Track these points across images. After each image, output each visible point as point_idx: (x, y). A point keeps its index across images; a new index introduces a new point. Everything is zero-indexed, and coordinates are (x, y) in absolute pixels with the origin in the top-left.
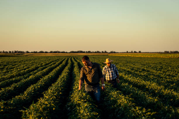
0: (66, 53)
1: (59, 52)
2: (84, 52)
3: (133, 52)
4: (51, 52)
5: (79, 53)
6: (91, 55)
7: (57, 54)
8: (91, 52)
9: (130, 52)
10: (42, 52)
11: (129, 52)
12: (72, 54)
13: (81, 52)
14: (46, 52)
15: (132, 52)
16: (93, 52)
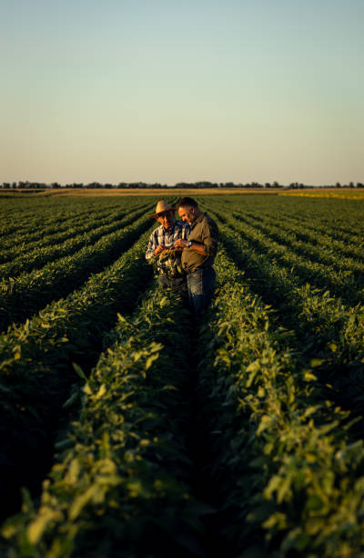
0: (166, 187)
1: (144, 186)
2: (215, 186)
3: (355, 185)
4: (122, 186)
5: (201, 188)
6: (231, 195)
7: (137, 190)
8: (236, 187)
9: (345, 187)
10: (95, 186)
11: (342, 185)
12: (182, 190)
13: (208, 185)
14: (108, 186)
15: (351, 186)
16: (241, 186)
